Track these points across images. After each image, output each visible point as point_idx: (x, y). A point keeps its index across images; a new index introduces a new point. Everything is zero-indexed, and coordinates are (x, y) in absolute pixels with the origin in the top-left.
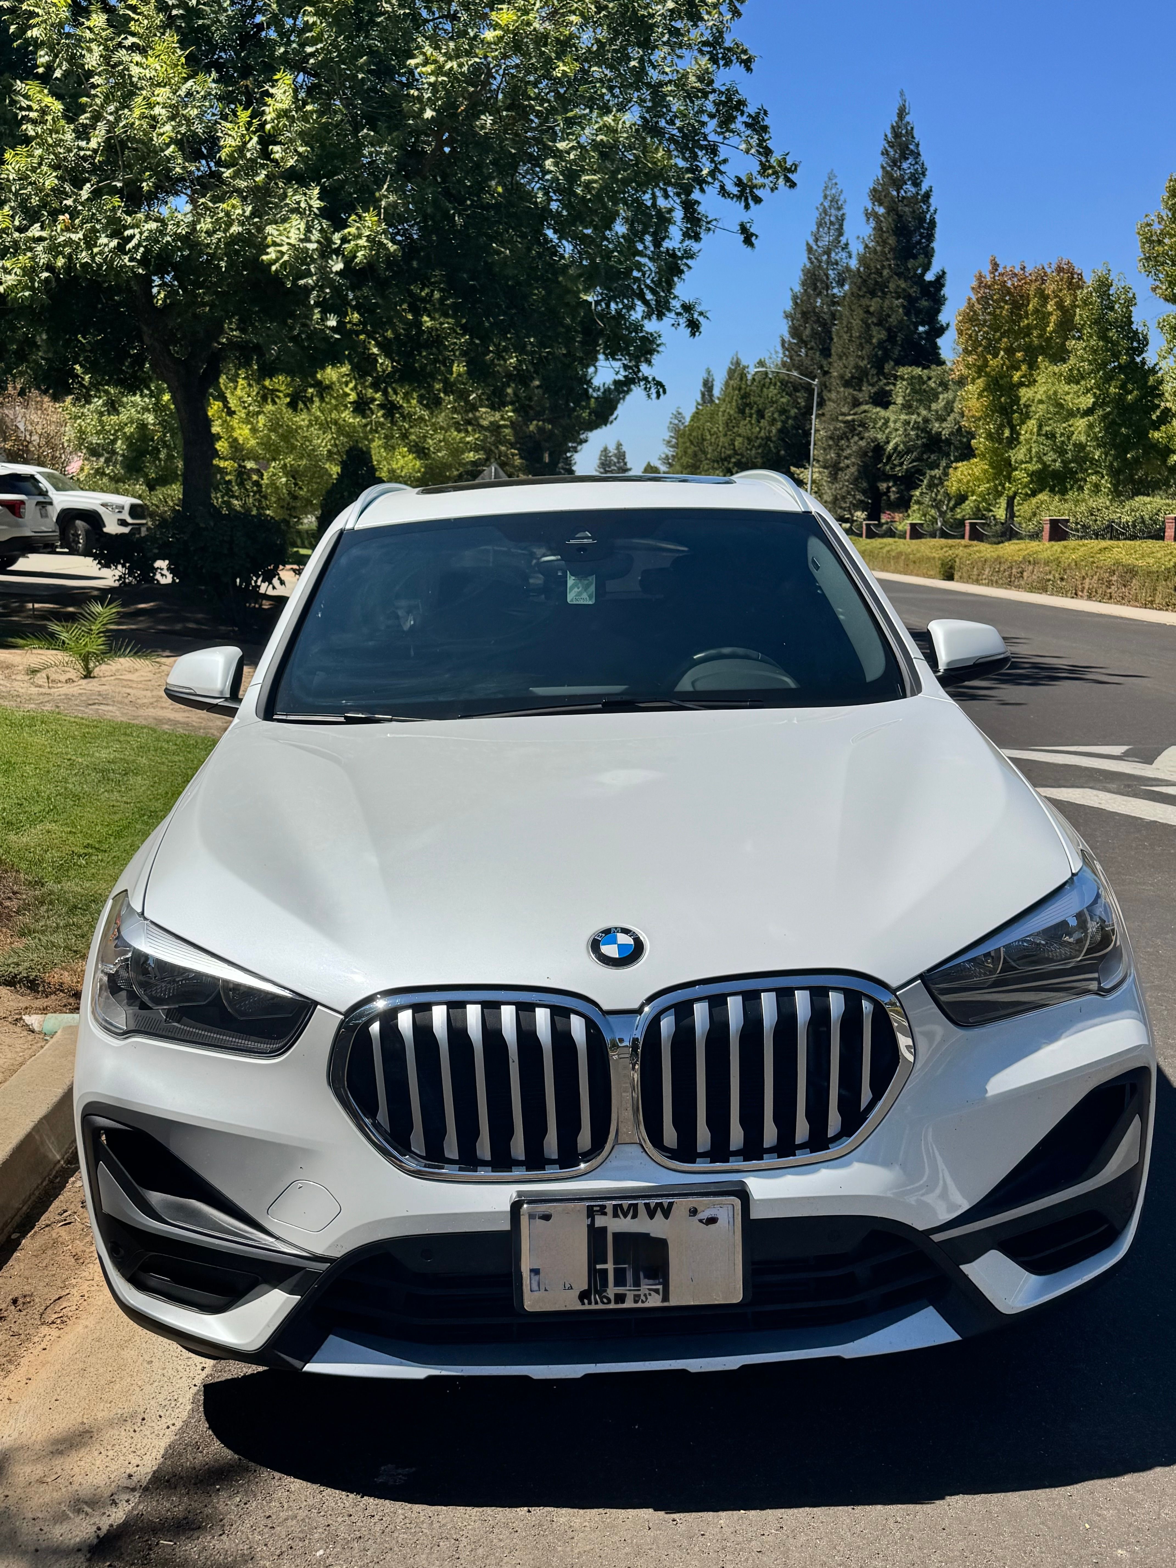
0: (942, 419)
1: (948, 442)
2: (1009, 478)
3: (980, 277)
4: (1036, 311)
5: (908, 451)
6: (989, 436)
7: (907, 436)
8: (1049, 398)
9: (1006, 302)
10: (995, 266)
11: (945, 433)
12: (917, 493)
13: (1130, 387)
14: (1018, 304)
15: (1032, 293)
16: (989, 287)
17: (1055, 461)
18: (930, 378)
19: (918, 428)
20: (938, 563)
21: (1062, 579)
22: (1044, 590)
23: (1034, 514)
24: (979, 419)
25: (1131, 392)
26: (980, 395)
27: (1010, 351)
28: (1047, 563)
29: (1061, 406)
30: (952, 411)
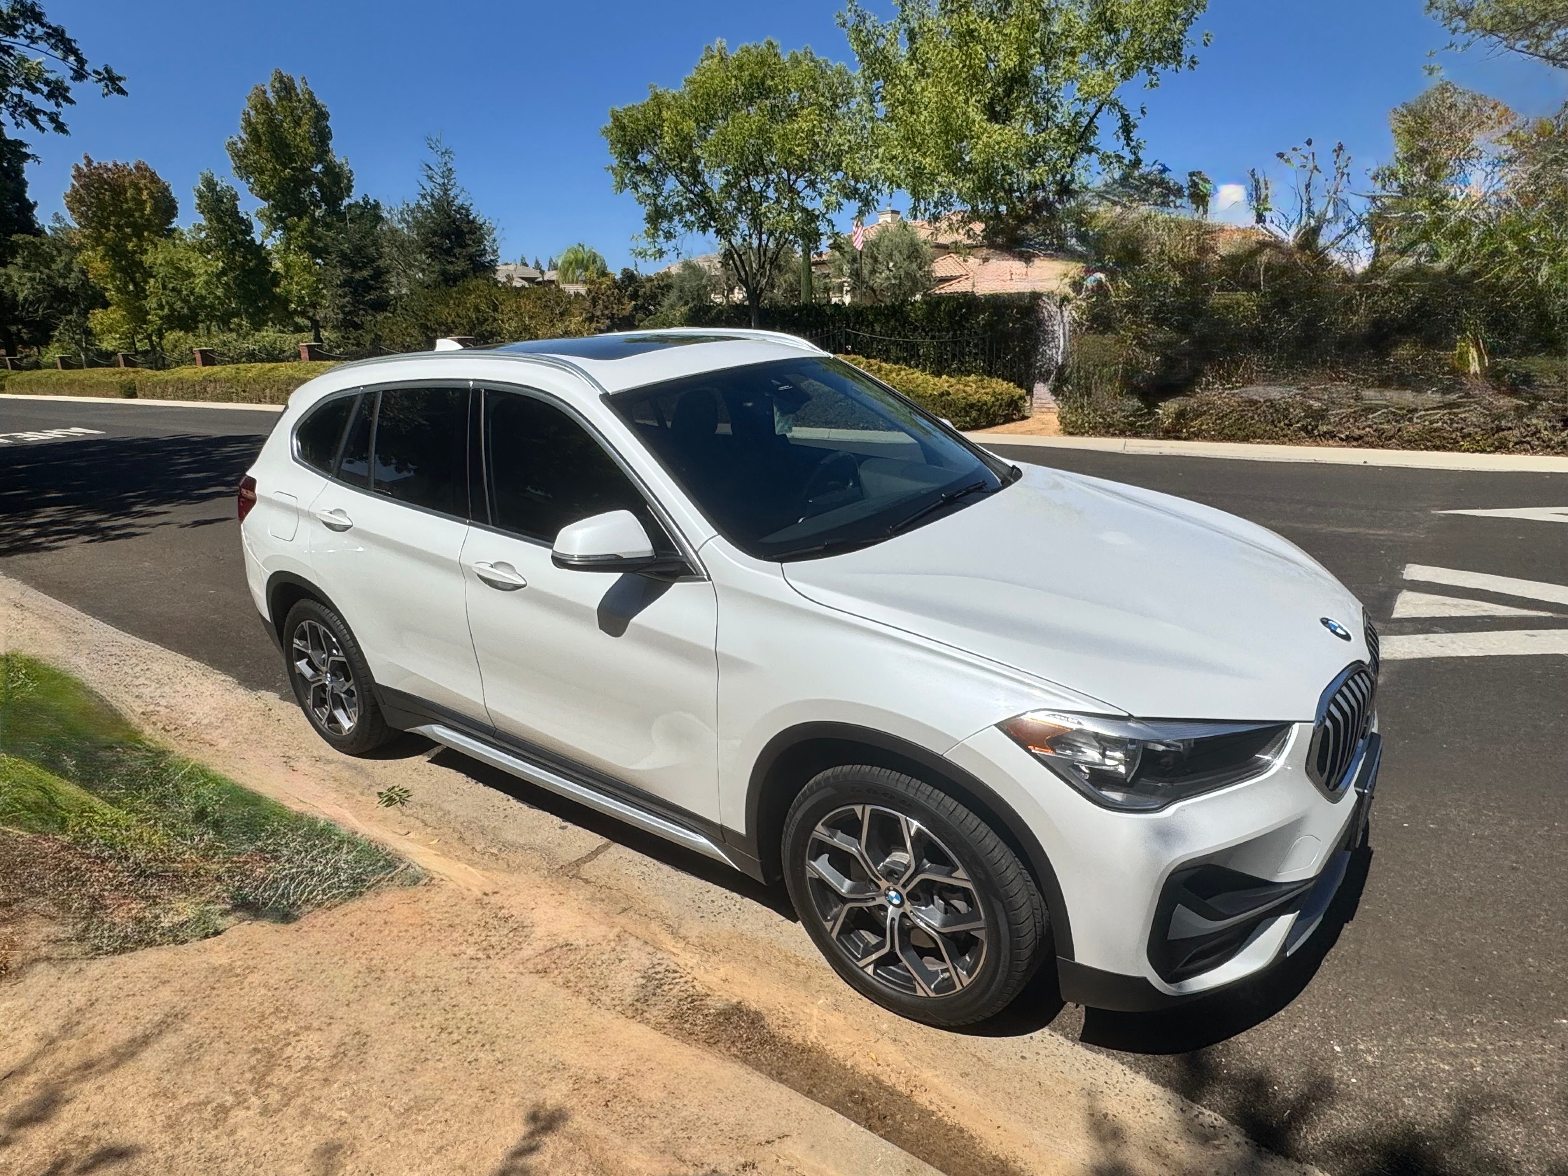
0: (64, 276)
1: (74, 294)
2: (145, 322)
3: (78, 169)
4: (134, 199)
5: (39, 301)
6: (118, 290)
7: (33, 288)
8: (167, 262)
9: (106, 190)
10: (89, 162)
11: (71, 287)
12: (56, 333)
13: (249, 257)
14: (117, 190)
15: (127, 184)
16: (88, 177)
17: (182, 308)
18: (43, 244)
19: (44, 283)
20: (118, 386)
21: (244, 391)
22: (230, 400)
23: (176, 347)
24: (107, 277)
25: (251, 261)
26: (103, 259)
27: (118, 227)
28: (227, 380)
29: (178, 269)
30: (72, 270)
